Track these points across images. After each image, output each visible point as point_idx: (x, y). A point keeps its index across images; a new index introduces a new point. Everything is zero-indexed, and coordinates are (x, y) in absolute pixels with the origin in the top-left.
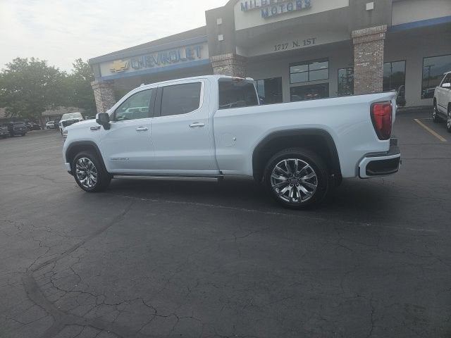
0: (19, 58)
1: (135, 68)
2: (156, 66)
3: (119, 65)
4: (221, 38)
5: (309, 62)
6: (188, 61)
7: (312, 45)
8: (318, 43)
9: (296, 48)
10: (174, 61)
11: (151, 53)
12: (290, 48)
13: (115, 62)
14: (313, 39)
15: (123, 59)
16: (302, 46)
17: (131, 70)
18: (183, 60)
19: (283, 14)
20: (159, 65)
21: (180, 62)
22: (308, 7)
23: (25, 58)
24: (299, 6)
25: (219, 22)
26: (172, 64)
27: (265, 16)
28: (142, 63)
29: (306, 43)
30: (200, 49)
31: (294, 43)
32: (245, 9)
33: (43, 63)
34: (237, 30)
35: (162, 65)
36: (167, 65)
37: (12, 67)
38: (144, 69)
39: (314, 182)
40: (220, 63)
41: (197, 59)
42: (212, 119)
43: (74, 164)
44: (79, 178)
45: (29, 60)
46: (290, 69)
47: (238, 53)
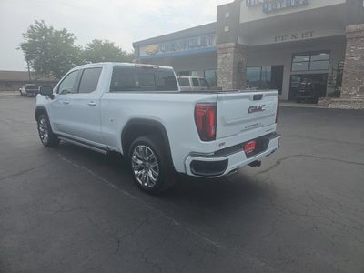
0: (96, 40)
1: (163, 51)
2: (178, 50)
3: (152, 48)
4: (227, 29)
5: (310, 54)
6: (202, 47)
7: (309, 38)
8: (316, 36)
9: (294, 40)
10: (192, 47)
12: (289, 39)
13: (149, 46)
14: (311, 33)
15: (155, 44)
16: (300, 38)
17: (160, 53)
18: (198, 46)
19: (282, 9)
21: (196, 48)
22: (306, 4)
24: (297, 2)
25: (227, 15)
27: (266, 11)
29: (304, 36)
30: (212, 38)
31: (292, 35)
32: (249, 5)
34: (241, 22)
35: (182, 50)
36: (187, 50)
39: (156, 171)
40: (224, 50)
41: (209, 46)
42: (100, 100)
43: (39, 123)
44: (41, 134)
45: (104, 41)
46: (293, 58)
47: (240, 42)
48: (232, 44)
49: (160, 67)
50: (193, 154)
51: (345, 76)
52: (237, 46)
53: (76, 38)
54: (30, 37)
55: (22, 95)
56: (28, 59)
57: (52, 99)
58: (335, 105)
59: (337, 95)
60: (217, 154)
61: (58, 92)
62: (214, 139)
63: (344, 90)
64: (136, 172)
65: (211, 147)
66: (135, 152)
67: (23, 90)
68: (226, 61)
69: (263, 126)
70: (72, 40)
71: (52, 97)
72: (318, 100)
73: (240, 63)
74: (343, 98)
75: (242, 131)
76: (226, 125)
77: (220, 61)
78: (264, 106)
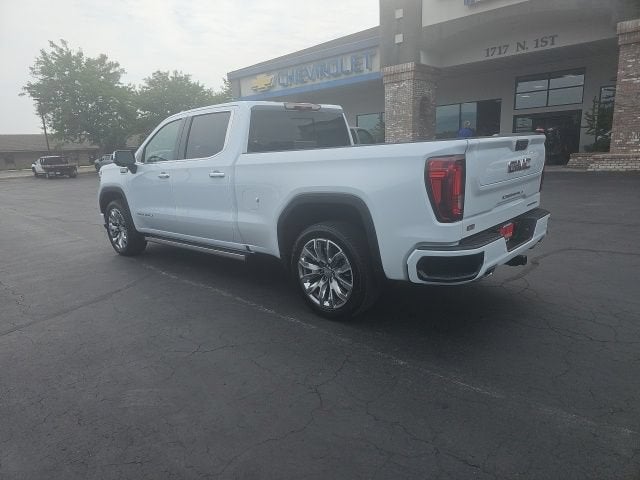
0: (159, 72)
1: (283, 85)
2: (310, 83)
3: (262, 81)
4: (399, 39)
5: (549, 76)
6: (354, 74)
7: (549, 47)
8: (560, 43)
9: (521, 52)
10: (335, 75)
11: (304, 64)
12: (512, 52)
13: (258, 77)
14: (553, 37)
15: (268, 72)
16: (531, 49)
17: (279, 88)
18: (347, 73)
20: (314, 80)
21: (343, 77)
23: (166, 71)
25: (399, 14)
26: (332, 79)
27: (470, 3)
28: (291, 78)
29: (540, 43)
30: (371, 56)
31: (518, 44)
33: (187, 78)
34: (424, 25)
35: (318, 81)
36: (325, 80)
37: (151, 83)
38: (294, 86)
39: (349, 280)
40: (395, 77)
41: (366, 71)
42: (233, 167)
43: (107, 215)
44: (112, 234)
45: (171, 74)
46: (517, 86)
47: (423, 61)
48: (410, 66)
49: (323, 106)
50: (421, 246)
51: (617, 111)
52: (420, 69)
53: (123, 71)
54: (43, 72)
55: (38, 176)
56: (42, 111)
57: (134, 172)
58: (602, 165)
59: (604, 146)
60: (465, 243)
61: (143, 161)
62: (460, 217)
63: (616, 137)
64: (307, 285)
65: (454, 231)
66: (306, 251)
67: (38, 167)
68: (400, 96)
69: (524, 197)
70: (116, 76)
71: (134, 169)
72: (569, 158)
73: (425, 99)
74: (614, 151)
75: (499, 204)
76: (479, 193)
77: (388, 97)
78: (528, 160)
